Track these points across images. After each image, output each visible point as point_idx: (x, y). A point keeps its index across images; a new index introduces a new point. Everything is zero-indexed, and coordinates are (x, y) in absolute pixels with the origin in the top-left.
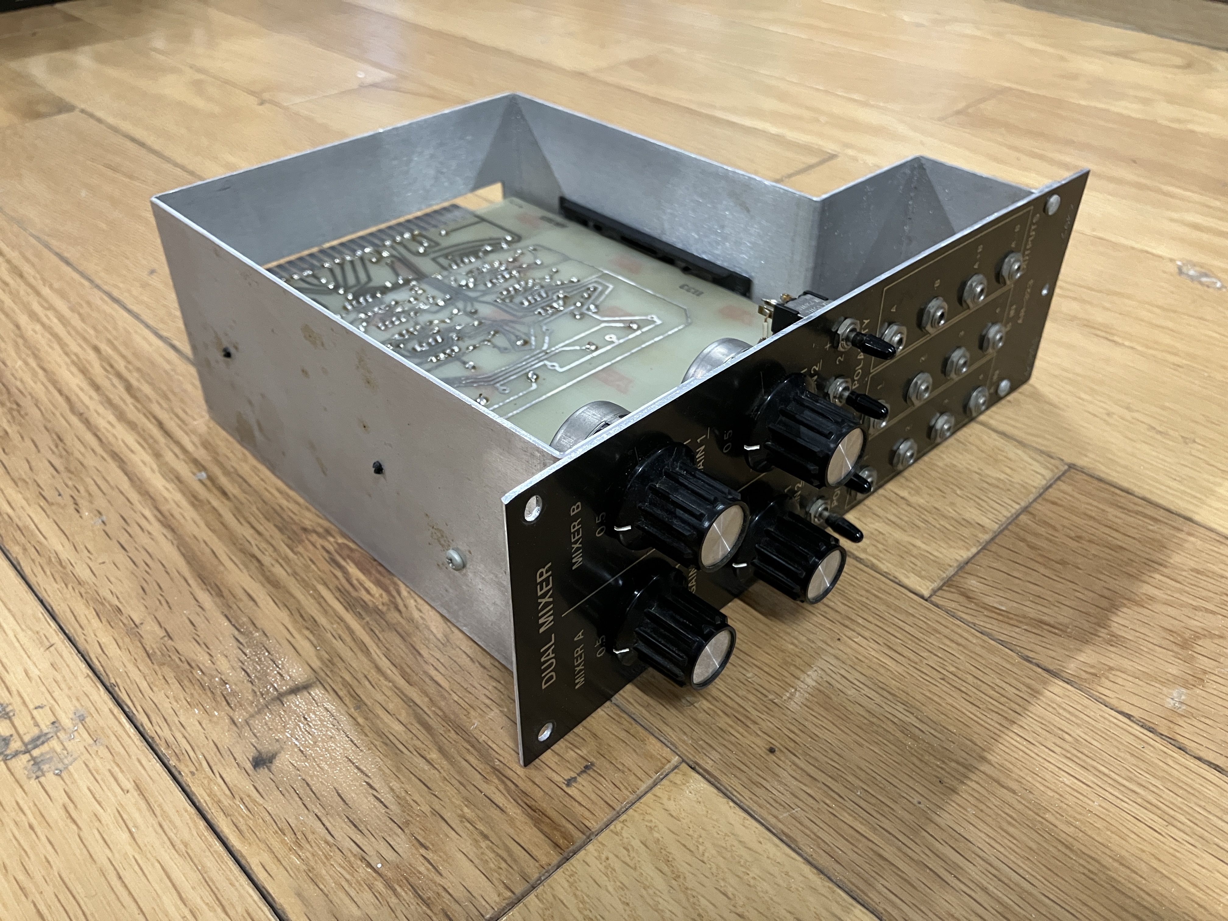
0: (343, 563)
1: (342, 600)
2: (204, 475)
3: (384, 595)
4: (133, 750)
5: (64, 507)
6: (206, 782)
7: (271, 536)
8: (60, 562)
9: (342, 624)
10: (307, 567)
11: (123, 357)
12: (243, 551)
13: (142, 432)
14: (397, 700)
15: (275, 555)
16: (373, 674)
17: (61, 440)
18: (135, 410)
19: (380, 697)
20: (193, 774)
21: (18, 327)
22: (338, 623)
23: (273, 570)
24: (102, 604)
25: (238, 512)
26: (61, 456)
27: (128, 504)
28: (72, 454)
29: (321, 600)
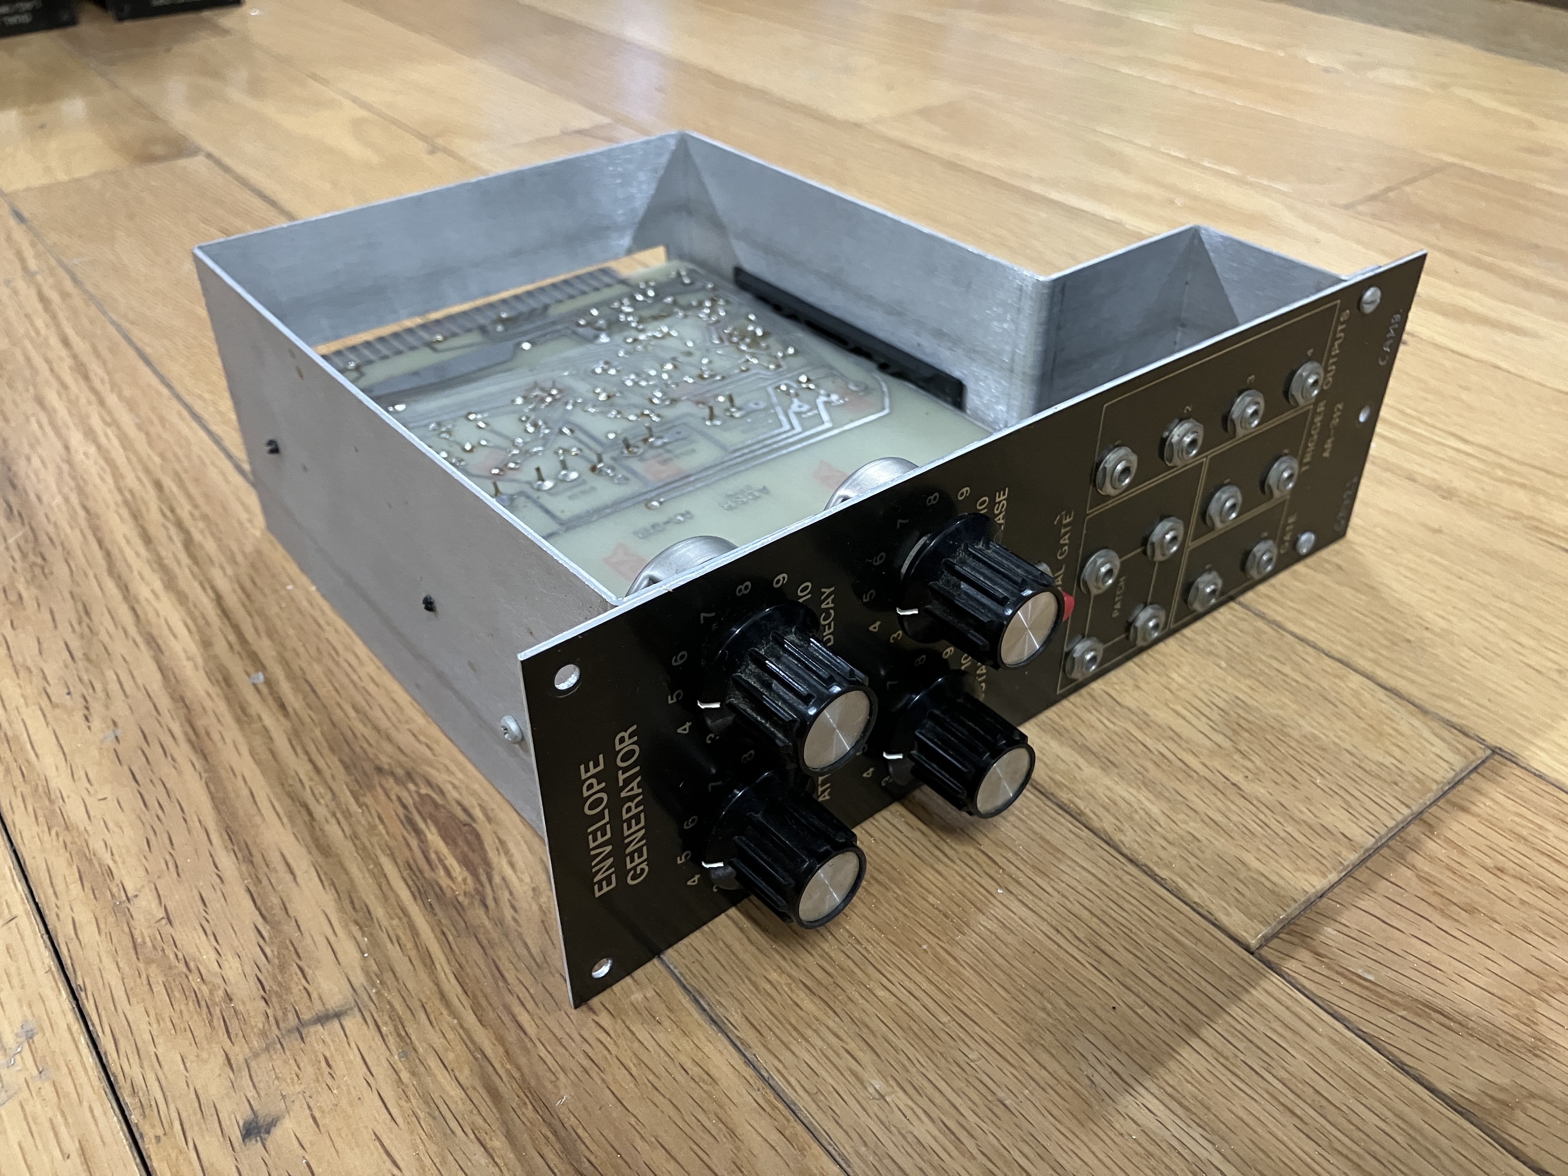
0: (422, 825)
1: (411, 883)
2: (261, 677)
3: (470, 881)
4: (87, 1092)
5: (70, 712)
6: (174, 1155)
7: (333, 776)
8: (48, 794)
9: (405, 920)
10: (372, 827)
11: (190, 497)
12: (292, 796)
13: (193, 609)
14: (459, 1047)
15: (333, 805)
16: (434, 1005)
17: (87, 613)
18: (190, 576)
19: (438, 1041)
20: (158, 1139)
21: (67, 448)
22: (400, 919)
23: (327, 827)
24: (90, 861)
25: (295, 736)
26: (82, 637)
27: (155, 713)
28: (97, 634)
29: (383, 880)
